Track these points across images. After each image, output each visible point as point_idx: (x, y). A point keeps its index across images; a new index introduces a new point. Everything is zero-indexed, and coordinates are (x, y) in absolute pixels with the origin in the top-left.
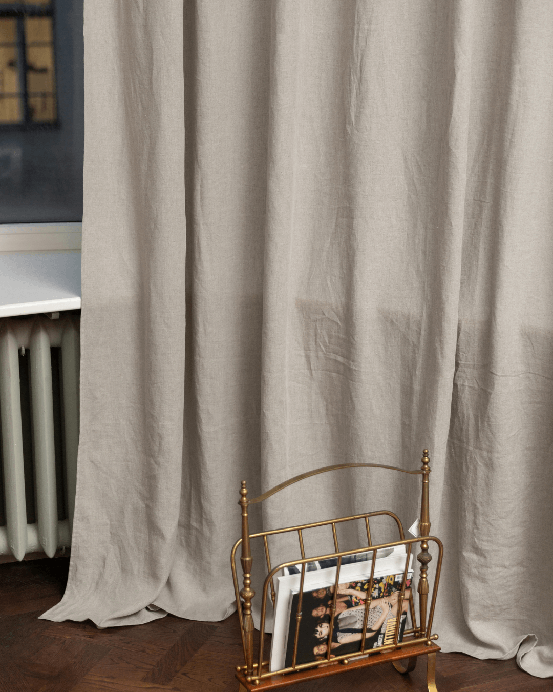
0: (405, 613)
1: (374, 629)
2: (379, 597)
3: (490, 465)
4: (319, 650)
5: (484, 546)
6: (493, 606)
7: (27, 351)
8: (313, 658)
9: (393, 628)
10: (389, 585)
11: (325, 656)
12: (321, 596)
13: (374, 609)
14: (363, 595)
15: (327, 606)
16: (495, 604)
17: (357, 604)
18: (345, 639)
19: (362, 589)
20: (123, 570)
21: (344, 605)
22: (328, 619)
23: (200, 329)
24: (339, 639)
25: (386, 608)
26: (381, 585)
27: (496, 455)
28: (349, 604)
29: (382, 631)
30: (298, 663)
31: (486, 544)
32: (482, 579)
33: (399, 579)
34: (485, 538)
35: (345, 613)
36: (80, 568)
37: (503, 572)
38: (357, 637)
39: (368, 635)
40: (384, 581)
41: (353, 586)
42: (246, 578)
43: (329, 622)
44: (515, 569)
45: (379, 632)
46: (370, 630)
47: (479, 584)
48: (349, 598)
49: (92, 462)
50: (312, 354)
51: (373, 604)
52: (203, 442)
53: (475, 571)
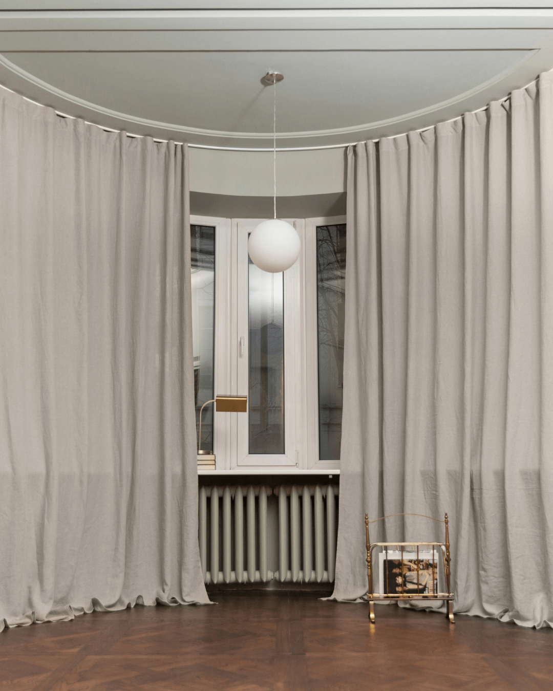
0: (437, 579)
1: (423, 584)
2: (423, 569)
3: (485, 529)
4: (399, 589)
5: (486, 567)
6: (493, 596)
7: (326, 496)
8: (396, 592)
9: (432, 586)
10: (426, 564)
11: (401, 593)
12: (397, 563)
13: (422, 574)
14: (415, 567)
15: (400, 569)
16: (494, 595)
17: (413, 570)
18: (410, 586)
19: (415, 564)
20: (354, 584)
21: (407, 569)
22: (400, 574)
23: (385, 483)
24: (407, 585)
25: (428, 576)
26: (423, 563)
27: (486, 524)
28: (410, 570)
29: (427, 586)
30: (389, 593)
31: (486, 566)
32: (487, 583)
33: (431, 562)
34: (486, 563)
35: (408, 574)
36: (338, 583)
37: (495, 580)
38: (415, 587)
39: (420, 587)
40: (424, 562)
41: (410, 561)
42: (368, 553)
43: (401, 576)
44: (501, 579)
45: (425, 587)
46: (421, 585)
47: (486, 586)
48: (409, 567)
49: (344, 538)
50: (426, 492)
51: (420, 572)
52: (386, 531)
53: (484, 579)
